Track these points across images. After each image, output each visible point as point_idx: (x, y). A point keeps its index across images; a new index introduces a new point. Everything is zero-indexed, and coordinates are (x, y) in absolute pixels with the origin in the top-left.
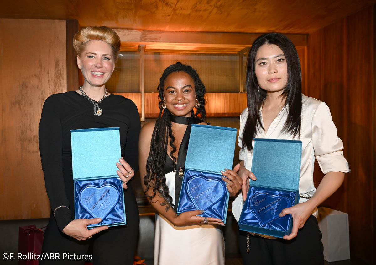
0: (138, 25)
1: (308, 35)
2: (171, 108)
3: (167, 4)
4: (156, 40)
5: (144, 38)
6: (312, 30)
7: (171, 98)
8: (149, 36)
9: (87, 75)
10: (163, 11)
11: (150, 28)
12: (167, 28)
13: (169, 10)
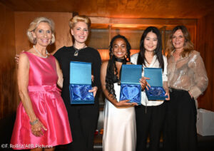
0: (108, 15)
1: (197, 19)
2: (115, 54)
3: (123, 4)
4: (117, 23)
5: (111, 22)
6: (199, 17)
7: (116, 50)
8: (113, 20)
9: (77, 38)
10: (120, 7)
11: (115, 16)
12: (123, 16)
13: (123, 7)
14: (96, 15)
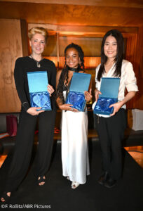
0: (55, 22)
1: (138, 28)
3: (69, 12)
4: (64, 30)
5: (58, 29)
8: (61, 28)
10: (67, 15)
11: (62, 24)
12: (69, 24)
13: (70, 15)
14: (43, 22)
